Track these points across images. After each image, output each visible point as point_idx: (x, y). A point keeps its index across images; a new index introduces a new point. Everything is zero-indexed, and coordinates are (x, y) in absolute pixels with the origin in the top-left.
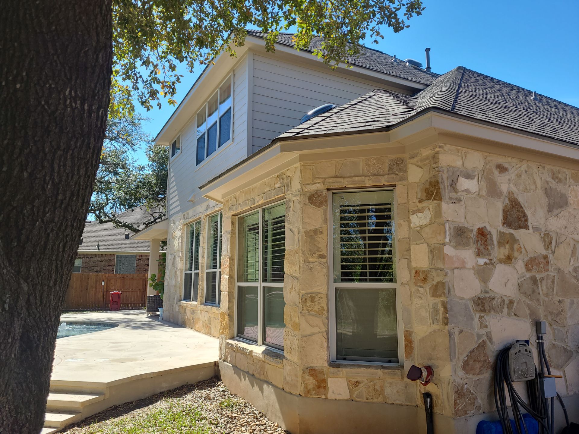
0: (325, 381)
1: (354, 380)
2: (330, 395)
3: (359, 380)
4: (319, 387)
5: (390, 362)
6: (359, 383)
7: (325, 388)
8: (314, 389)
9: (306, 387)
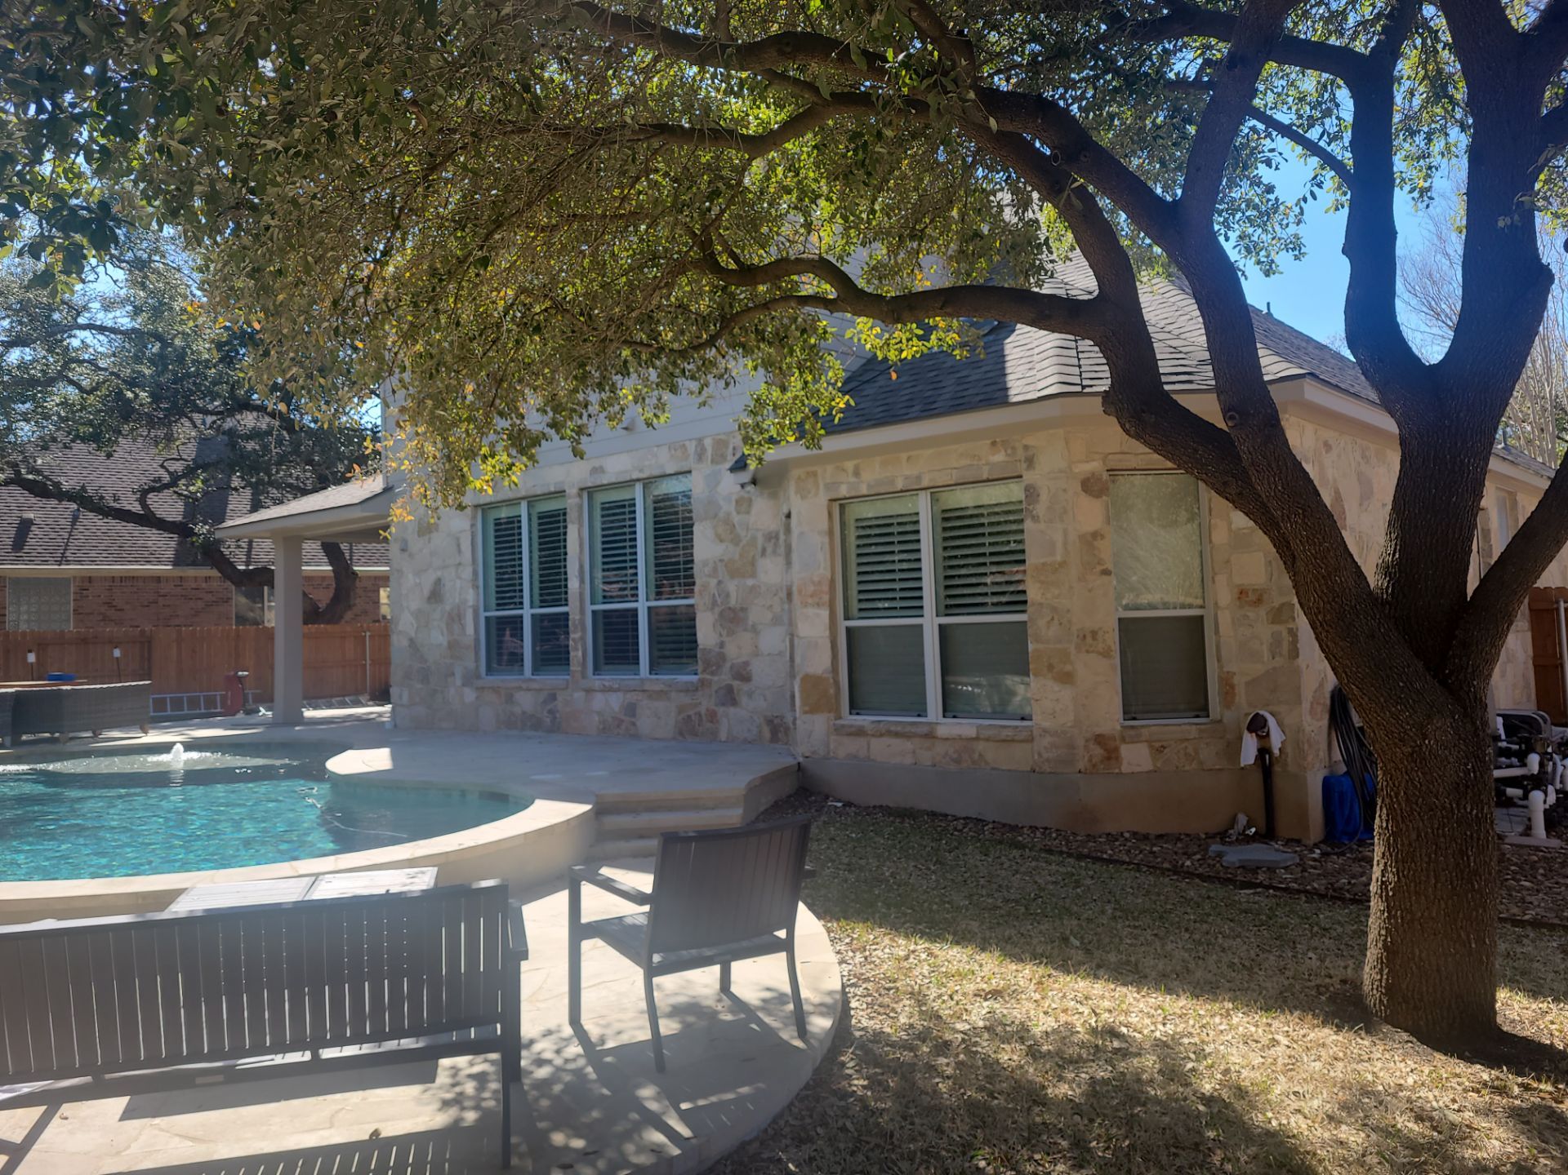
0: (1116, 749)
1: (1157, 745)
2: (1125, 768)
3: (1165, 744)
4: (1109, 758)
5: (1197, 716)
6: (1165, 748)
7: (1118, 759)
8: (1102, 762)
9: (1090, 760)
